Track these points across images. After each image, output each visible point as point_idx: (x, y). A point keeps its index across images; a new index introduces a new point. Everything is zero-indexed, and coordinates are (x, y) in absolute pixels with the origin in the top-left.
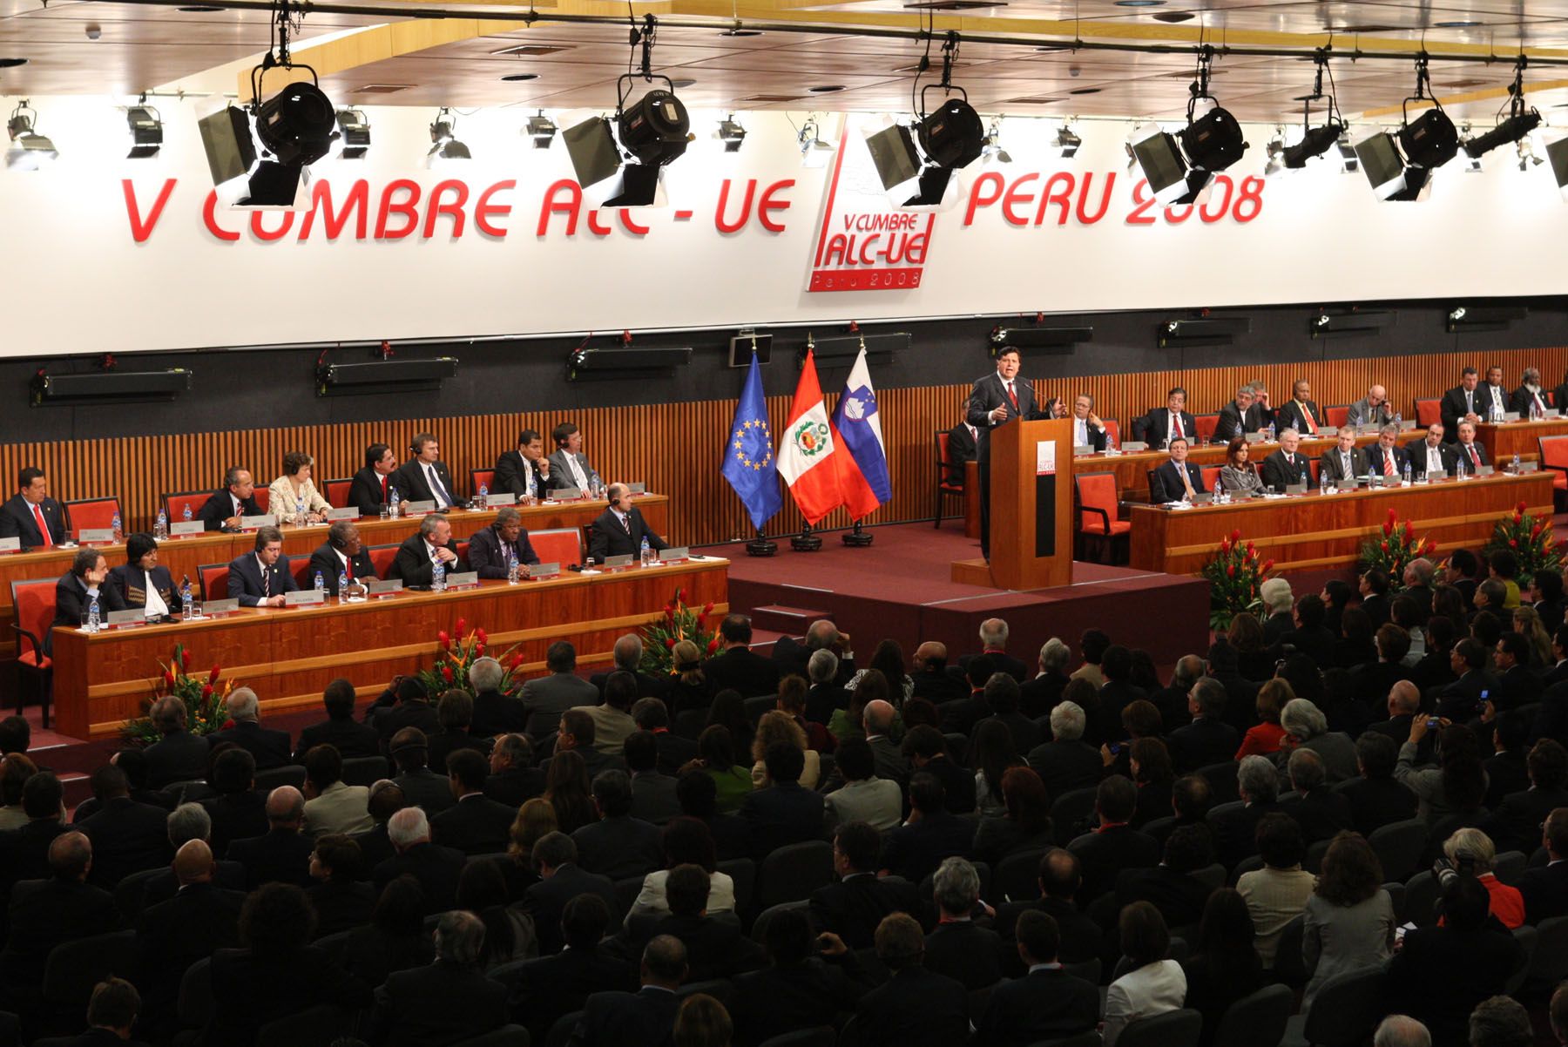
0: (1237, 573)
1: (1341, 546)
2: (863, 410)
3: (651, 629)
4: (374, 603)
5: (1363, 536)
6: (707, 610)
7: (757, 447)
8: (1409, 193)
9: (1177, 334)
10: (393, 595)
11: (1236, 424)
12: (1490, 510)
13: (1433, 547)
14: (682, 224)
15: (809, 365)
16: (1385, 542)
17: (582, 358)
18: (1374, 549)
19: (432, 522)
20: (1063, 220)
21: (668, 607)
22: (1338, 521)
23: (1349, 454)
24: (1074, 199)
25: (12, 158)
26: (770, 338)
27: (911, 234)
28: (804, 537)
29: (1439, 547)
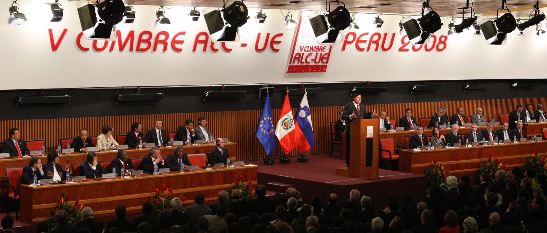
0: (436, 174)
1: (472, 165)
2: (305, 114)
3: (230, 189)
4: (133, 178)
5: (480, 162)
6: (250, 183)
7: (268, 127)
8: (498, 42)
9: (416, 90)
10: (140, 176)
11: (436, 122)
12: (525, 154)
13: (505, 166)
14: (243, 48)
15: (287, 98)
16: (488, 164)
17: (208, 94)
18: (485, 166)
19: (154, 150)
20: (376, 49)
21: (236, 182)
22: (472, 157)
23: (476, 133)
24: (380, 42)
25: (11, 20)
26: (273, 88)
27: (323, 53)
28: (284, 158)
29: (507, 166)
